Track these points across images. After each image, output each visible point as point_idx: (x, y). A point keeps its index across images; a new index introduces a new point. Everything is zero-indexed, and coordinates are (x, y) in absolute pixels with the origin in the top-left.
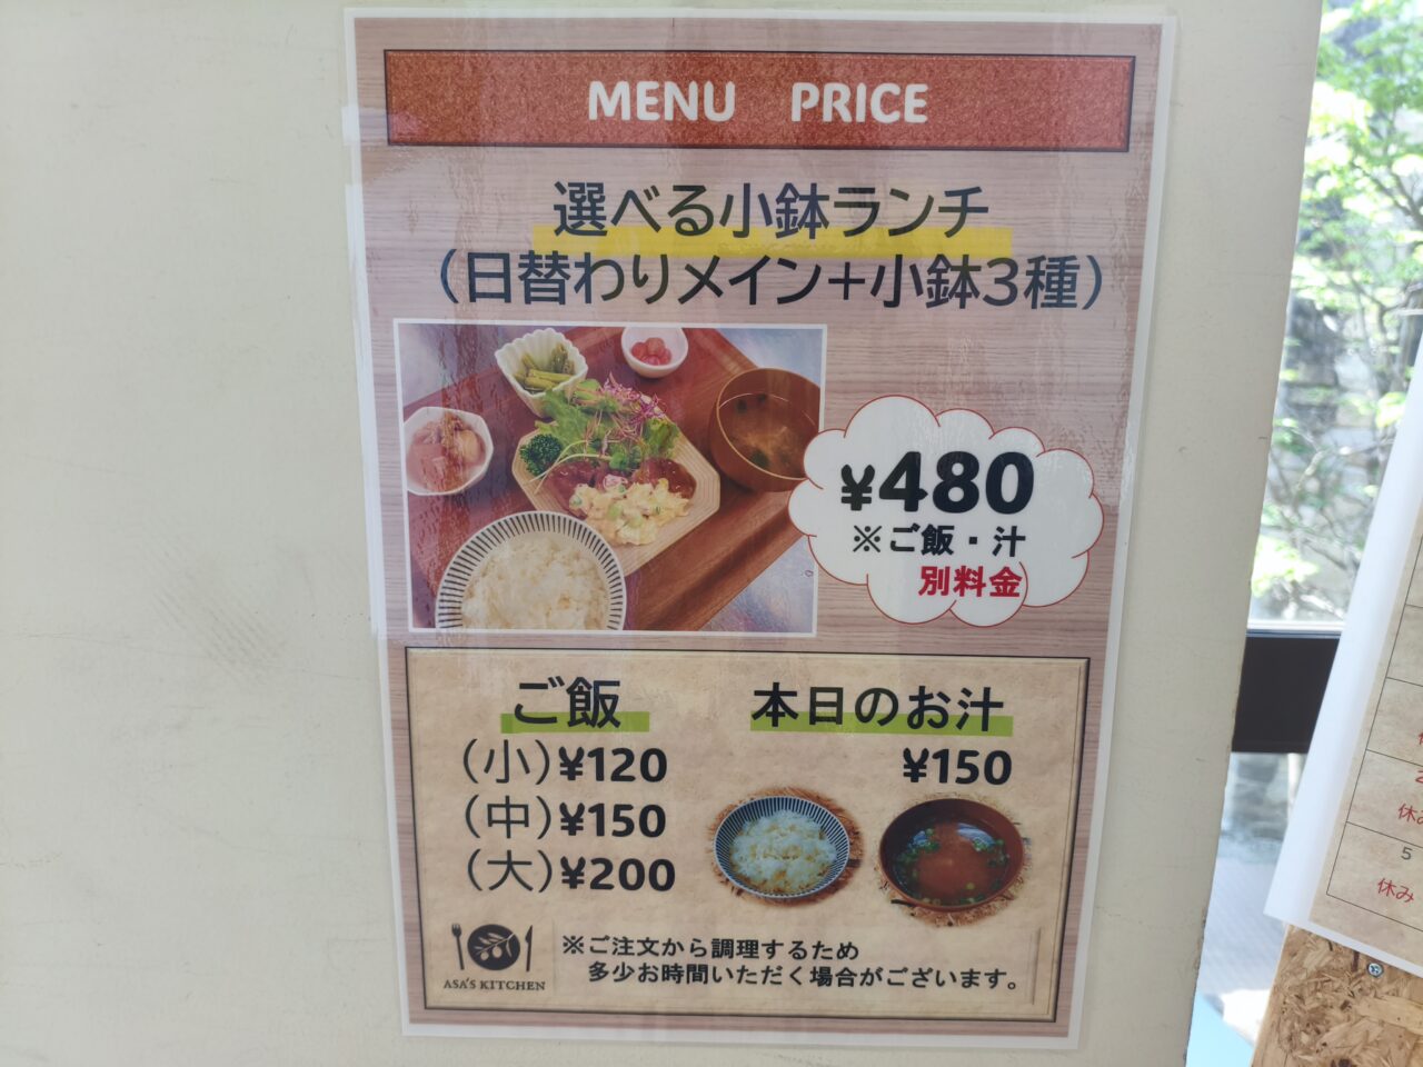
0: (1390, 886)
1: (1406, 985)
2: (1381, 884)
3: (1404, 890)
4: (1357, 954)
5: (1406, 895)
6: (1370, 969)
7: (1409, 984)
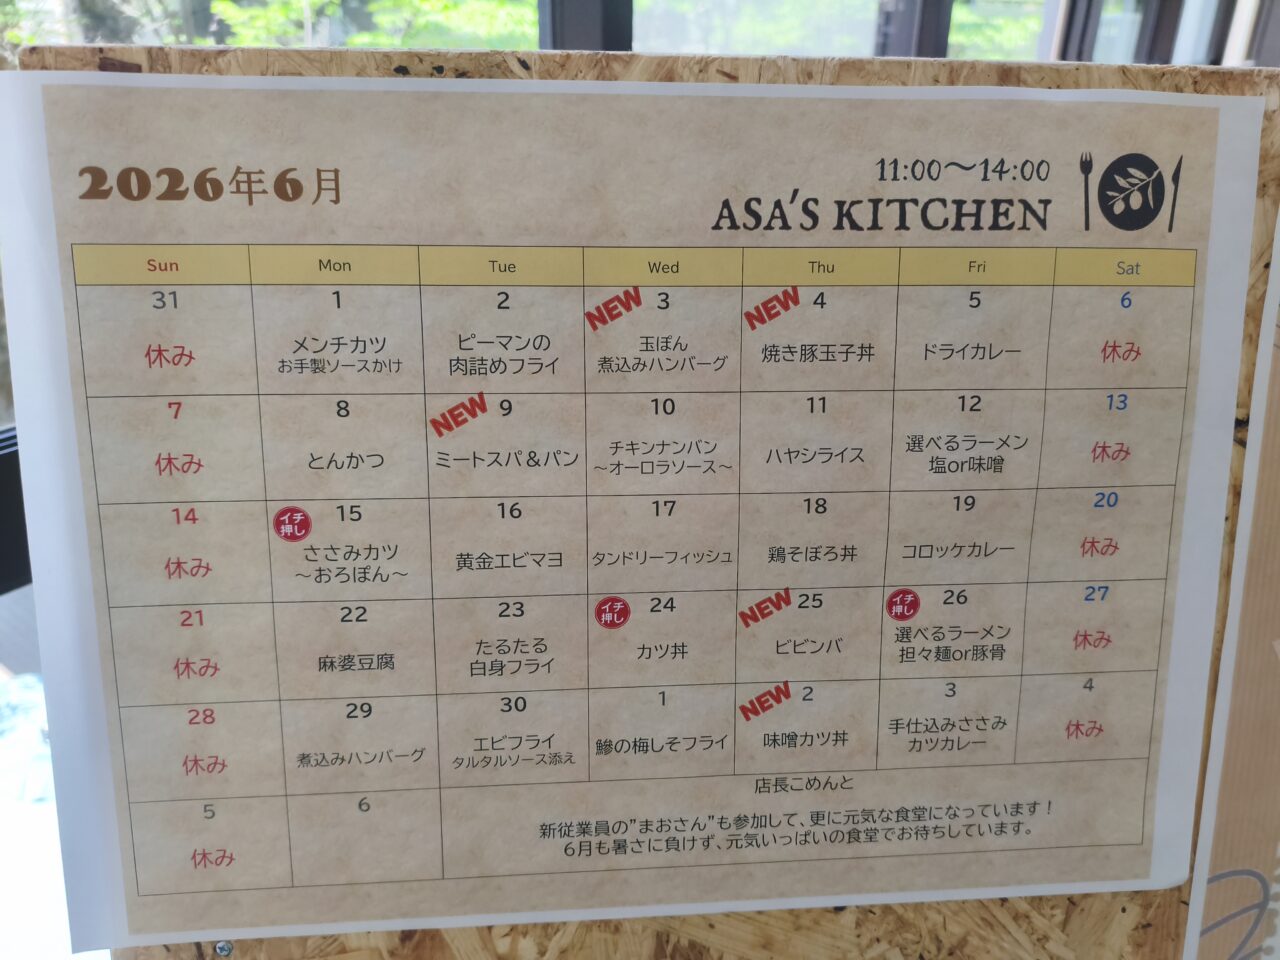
0: (204, 855)
1: (261, 949)
2: (194, 857)
3: (221, 853)
4: (198, 945)
5: (227, 858)
6: (218, 950)
7: (264, 948)
